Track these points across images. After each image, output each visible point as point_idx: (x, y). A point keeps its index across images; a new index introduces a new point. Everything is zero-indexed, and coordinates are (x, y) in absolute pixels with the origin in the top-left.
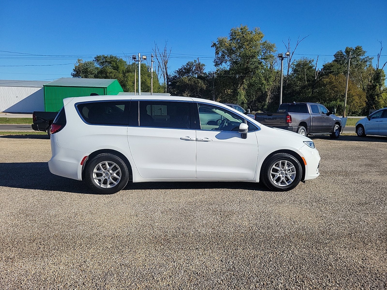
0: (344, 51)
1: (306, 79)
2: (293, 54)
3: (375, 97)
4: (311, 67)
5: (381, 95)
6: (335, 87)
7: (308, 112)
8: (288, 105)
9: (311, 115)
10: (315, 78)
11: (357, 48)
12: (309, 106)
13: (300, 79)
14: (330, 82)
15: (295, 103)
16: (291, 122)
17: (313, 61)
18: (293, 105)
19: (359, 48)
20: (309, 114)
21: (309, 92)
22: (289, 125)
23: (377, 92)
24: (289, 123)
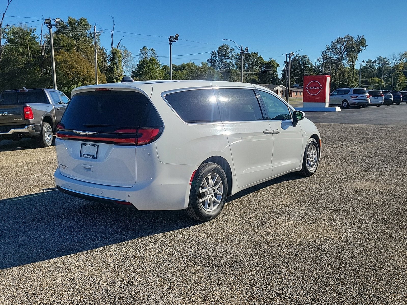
0: (66, 20)
1: (30, 54)
2: (3, 17)
3: (114, 80)
4: (33, 39)
5: (119, 78)
6: (71, 67)
7: (48, 102)
8: (16, 92)
9: (53, 106)
10: (42, 54)
11: (82, 20)
12: (49, 94)
13: (22, 53)
14: (64, 61)
15: (26, 89)
16: (32, 117)
17: (35, 30)
18: (24, 93)
19: (83, 20)
20: (51, 105)
21: (38, 72)
22: (29, 121)
23: (115, 75)
24: (30, 120)
